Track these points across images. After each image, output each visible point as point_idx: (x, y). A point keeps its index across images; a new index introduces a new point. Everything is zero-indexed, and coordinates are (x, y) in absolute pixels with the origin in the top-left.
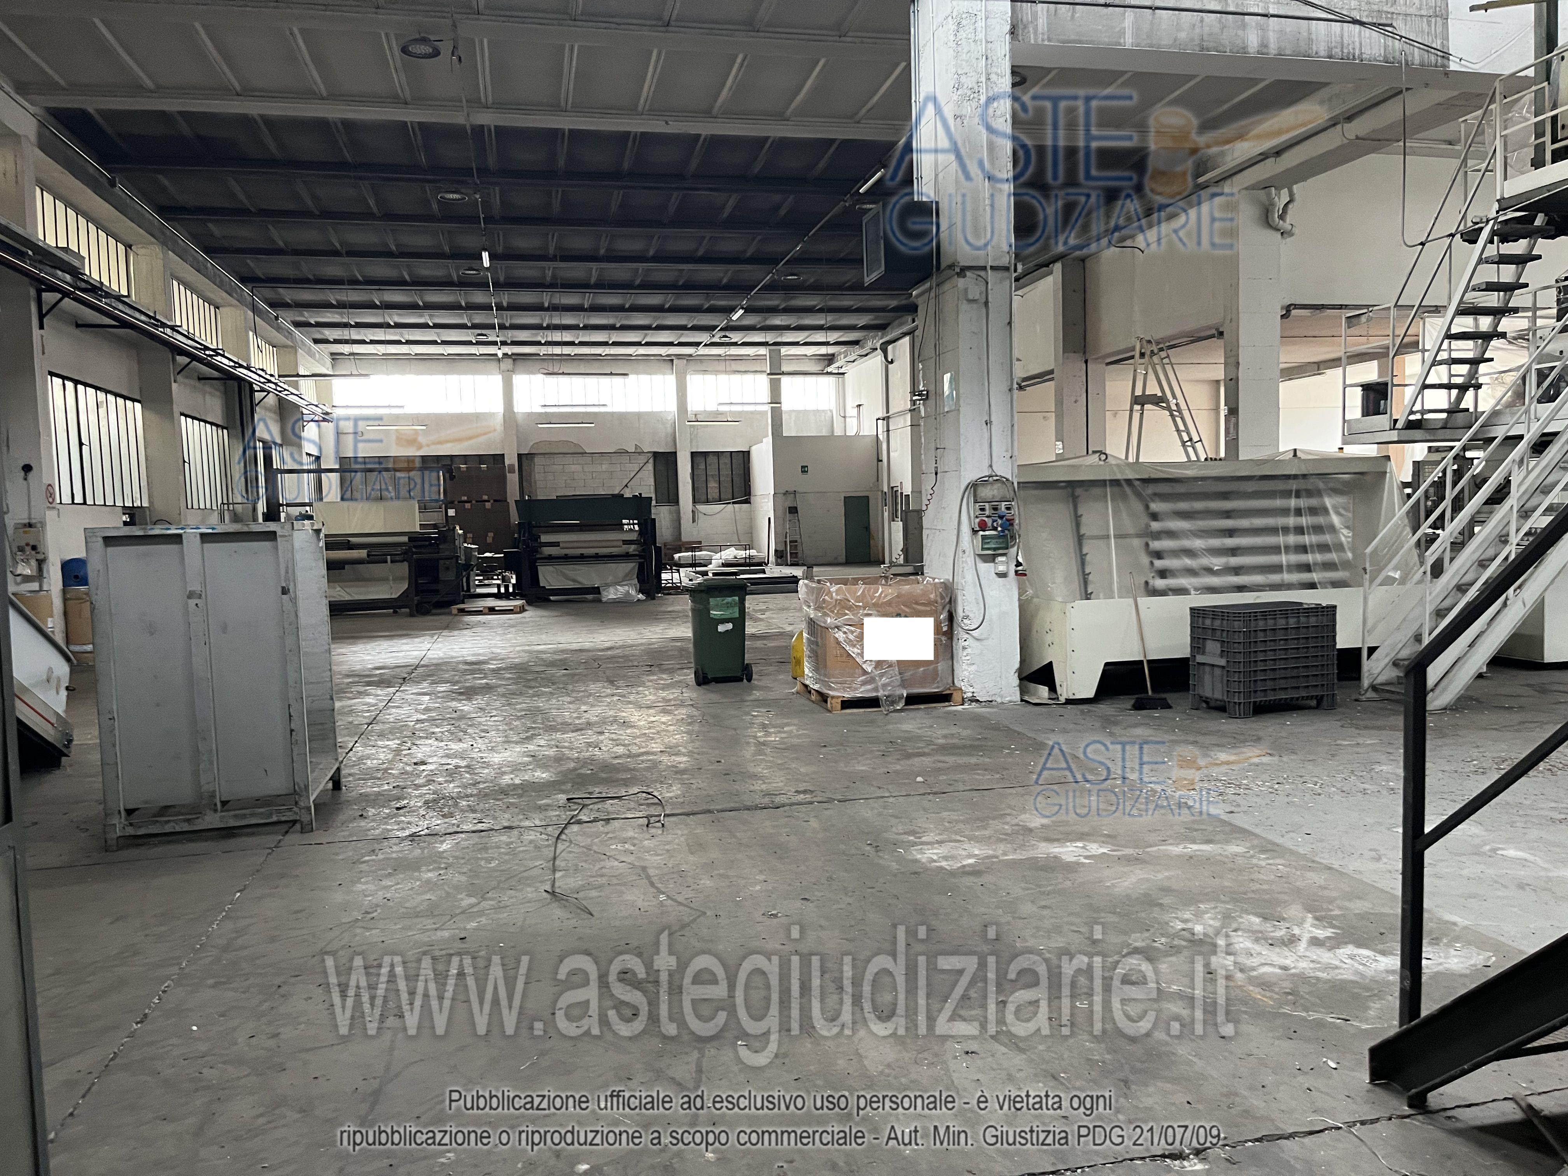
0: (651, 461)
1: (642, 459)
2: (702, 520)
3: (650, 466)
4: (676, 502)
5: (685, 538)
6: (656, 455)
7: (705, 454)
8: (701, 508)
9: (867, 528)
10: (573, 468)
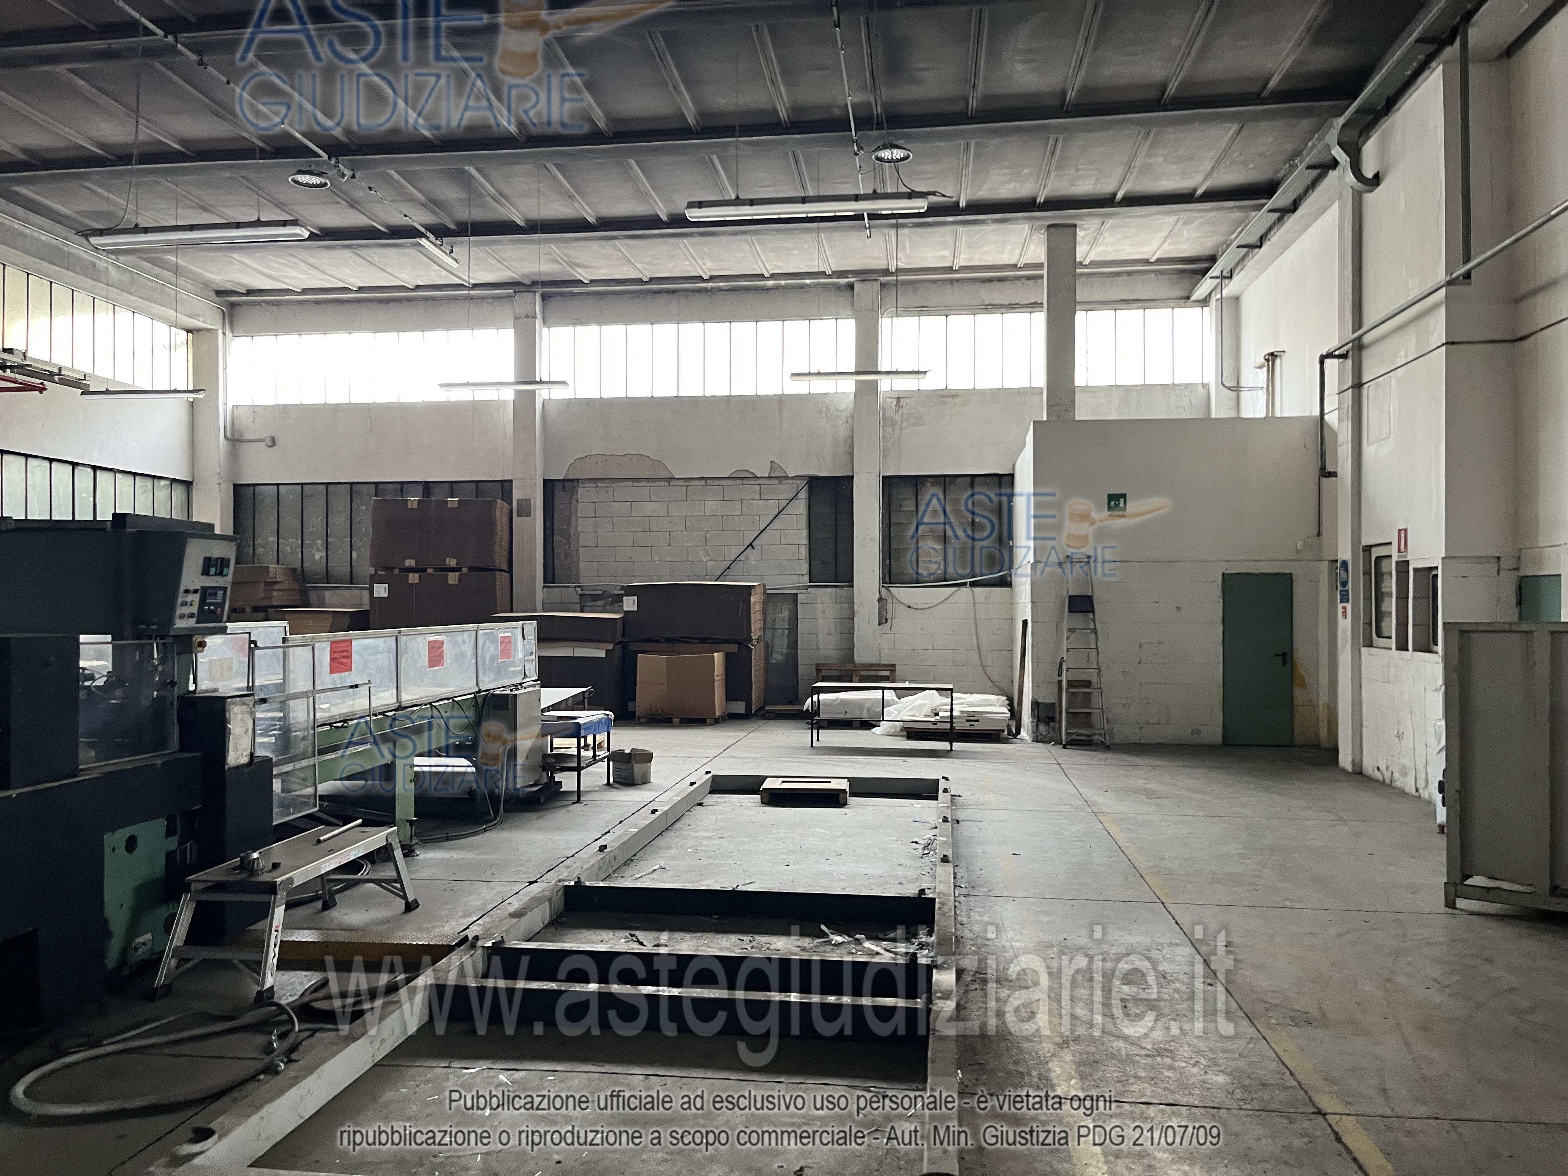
0: (803, 495)
1: (785, 491)
2: (901, 619)
3: (800, 507)
4: (849, 580)
5: (861, 656)
6: (814, 483)
7: (916, 482)
8: (902, 593)
9: (1286, 657)
10: (650, 508)
